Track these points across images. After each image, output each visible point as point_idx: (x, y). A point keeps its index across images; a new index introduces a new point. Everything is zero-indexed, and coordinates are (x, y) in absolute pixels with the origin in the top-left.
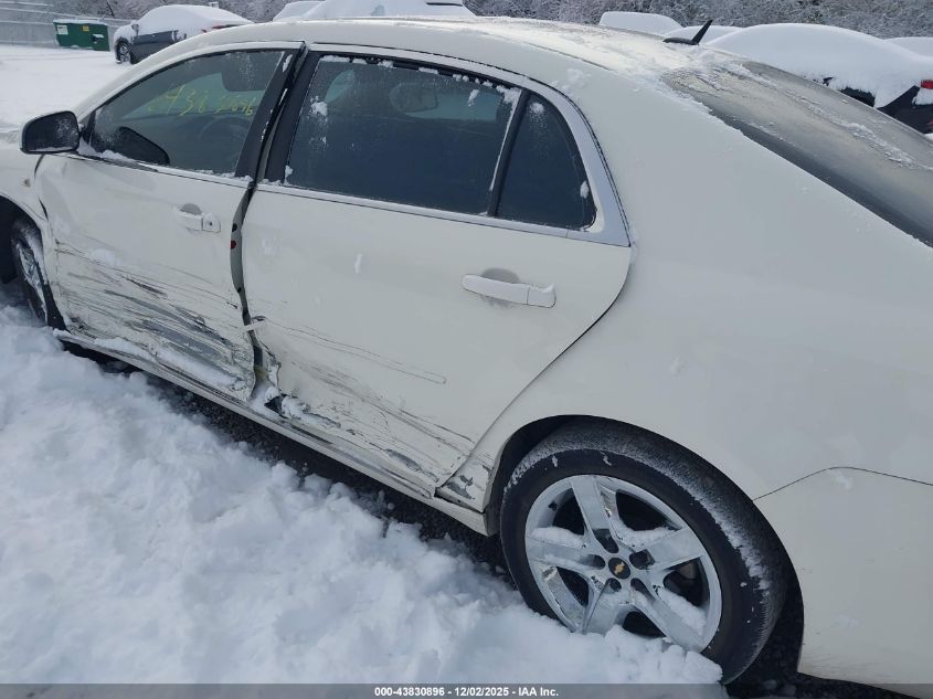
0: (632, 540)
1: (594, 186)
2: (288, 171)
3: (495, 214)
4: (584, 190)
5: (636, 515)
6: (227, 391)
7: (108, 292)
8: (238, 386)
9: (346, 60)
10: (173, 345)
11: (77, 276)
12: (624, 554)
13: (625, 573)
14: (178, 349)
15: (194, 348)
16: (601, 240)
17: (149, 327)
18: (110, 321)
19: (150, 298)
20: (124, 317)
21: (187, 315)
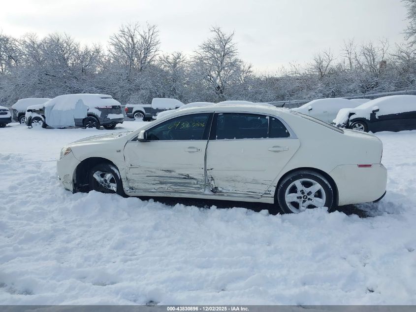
0: (307, 190)
1: (288, 130)
3: (269, 137)
4: (287, 131)
5: (307, 185)
7: (147, 176)
11: (136, 174)
12: (306, 194)
13: (307, 197)
14: (175, 186)
16: (291, 138)
17: (161, 183)
18: (146, 185)
19: (168, 174)
20: (153, 182)
21: (182, 175)
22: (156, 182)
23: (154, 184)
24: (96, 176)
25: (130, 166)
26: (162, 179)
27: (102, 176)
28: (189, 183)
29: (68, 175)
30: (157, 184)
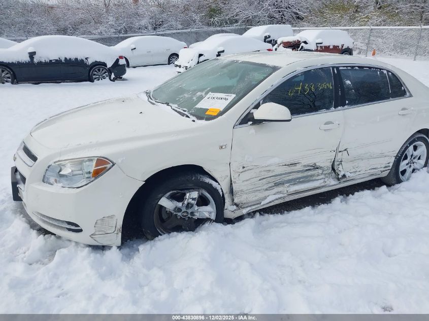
1: (404, 86)
2: (347, 102)
3: (392, 98)
4: (403, 88)
6: (323, 184)
7: (260, 180)
8: (326, 180)
9: (346, 68)
10: (291, 185)
11: (247, 180)
14: (294, 184)
15: (302, 180)
17: (277, 185)
18: (257, 193)
19: (288, 169)
20: (265, 187)
21: (308, 166)
22: (270, 185)
23: (267, 190)
24: (166, 203)
25: (241, 170)
26: (278, 180)
27: (180, 198)
28: (311, 176)
29: (111, 217)
30: (270, 187)
